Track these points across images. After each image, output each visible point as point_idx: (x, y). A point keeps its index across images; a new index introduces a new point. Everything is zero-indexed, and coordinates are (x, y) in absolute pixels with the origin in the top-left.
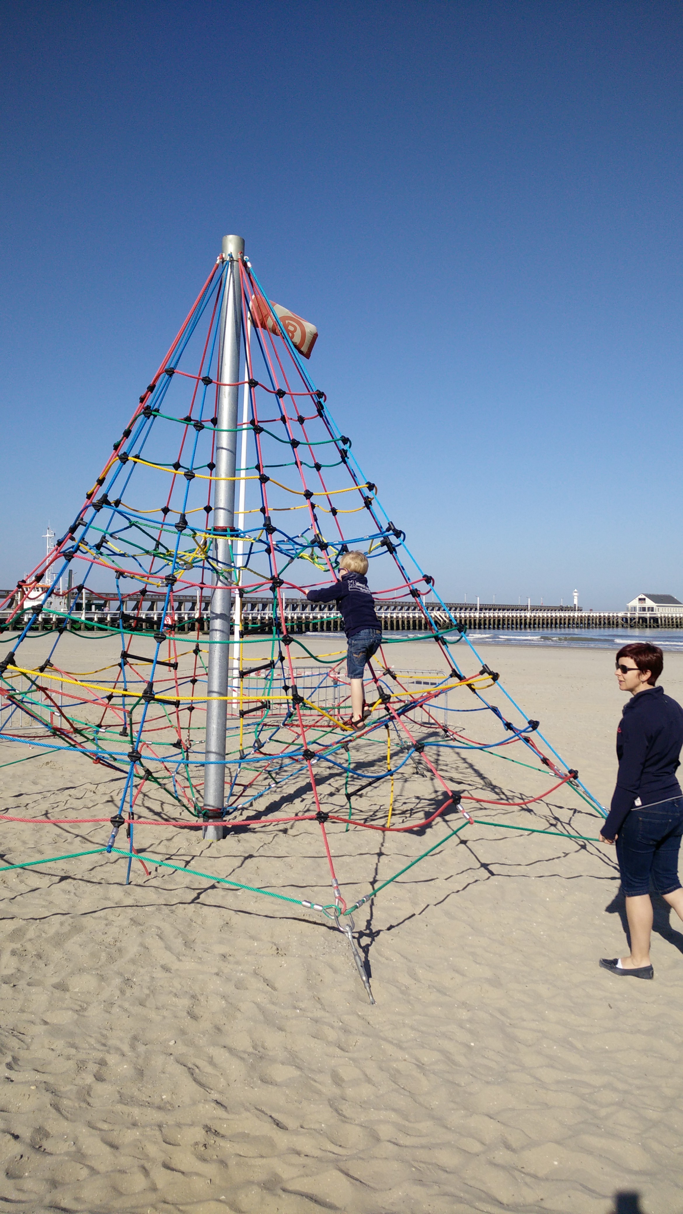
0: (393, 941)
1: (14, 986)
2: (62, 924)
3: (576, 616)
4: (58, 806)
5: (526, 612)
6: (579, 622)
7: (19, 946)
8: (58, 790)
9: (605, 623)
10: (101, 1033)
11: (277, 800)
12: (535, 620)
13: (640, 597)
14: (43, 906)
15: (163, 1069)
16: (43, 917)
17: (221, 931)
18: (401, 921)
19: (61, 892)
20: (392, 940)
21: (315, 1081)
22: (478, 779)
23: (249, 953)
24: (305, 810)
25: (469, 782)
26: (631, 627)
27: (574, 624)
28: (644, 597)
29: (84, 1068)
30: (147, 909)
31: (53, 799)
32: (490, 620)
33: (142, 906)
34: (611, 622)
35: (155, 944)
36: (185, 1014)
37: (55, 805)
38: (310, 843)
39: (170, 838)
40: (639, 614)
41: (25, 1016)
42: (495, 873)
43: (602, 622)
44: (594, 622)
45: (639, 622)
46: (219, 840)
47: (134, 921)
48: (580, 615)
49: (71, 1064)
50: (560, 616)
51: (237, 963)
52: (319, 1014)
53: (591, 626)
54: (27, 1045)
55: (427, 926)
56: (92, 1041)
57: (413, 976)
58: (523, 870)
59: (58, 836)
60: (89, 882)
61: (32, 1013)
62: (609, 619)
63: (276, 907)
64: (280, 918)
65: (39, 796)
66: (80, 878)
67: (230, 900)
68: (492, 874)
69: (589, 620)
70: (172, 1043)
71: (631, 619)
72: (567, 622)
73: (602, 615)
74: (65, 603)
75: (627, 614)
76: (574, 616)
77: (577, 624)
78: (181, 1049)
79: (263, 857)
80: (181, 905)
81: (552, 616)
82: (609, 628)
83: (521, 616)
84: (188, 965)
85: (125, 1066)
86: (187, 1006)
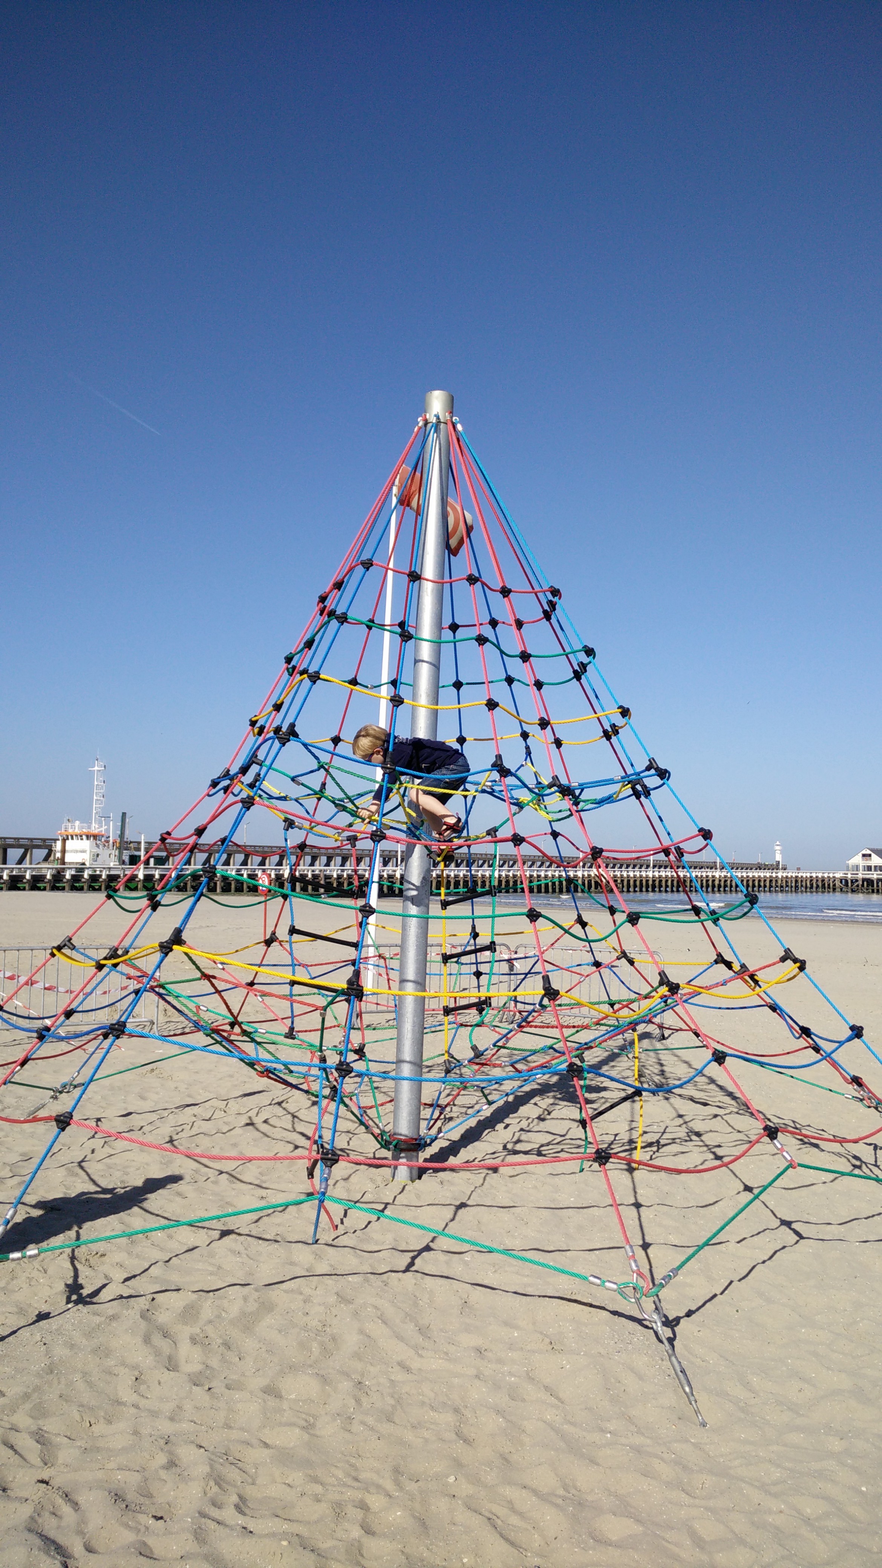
0: (701, 1333)
1: (210, 1389)
2: (245, 1299)
3: (780, 877)
4: (183, 1130)
5: (713, 870)
6: (784, 884)
7: (198, 1331)
8: (176, 1108)
9: (818, 886)
10: (348, 1462)
11: (473, 1126)
12: (726, 881)
13: (864, 852)
14: (211, 1274)
15: (452, 1518)
16: (215, 1288)
17: (461, 1313)
18: (700, 1304)
19: (229, 1253)
20: (699, 1331)
21: (667, 1541)
22: (728, 1100)
23: (511, 1347)
24: (514, 1140)
25: (718, 1104)
26: (853, 891)
27: (777, 886)
28: (869, 852)
29: (343, 1514)
30: (350, 1279)
31: (172, 1120)
32: (667, 881)
33: (343, 1275)
34: (826, 885)
35: (377, 1329)
36: (454, 1436)
37: (179, 1129)
38: (535, 1187)
39: (346, 1176)
40: (863, 874)
41: (235, 1435)
42: (804, 1236)
43: (815, 885)
44: (804, 884)
45: (863, 885)
46: (413, 1181)
47: (342, 1298)
48: (784, 875)
49: (323, 1508)
50: (759, 877)
51: (500, 1361)
52: (638, 1440)
53: (800, 890)
54: (252, 1477)
55: (737, 1311)
56: (340, 1474)
57: (747, 1385)
58: (835, 1231)
59: (196, 1171)
60: (260, 1238)
61: (242, 1429)
62: (823, 881)
63: (526, 1280)
64: (539, 1296)
65: (154, 1117)
66: (248, 1233)
67: (456, 1267)
68: (801, 1237)
69: (796, 881)
70: (451, 1479)
71: (852, 881)
72: (768, 884)
73: (814, 875)
74: (115, 856)
75: (847, 874)
76: (777, 877)
77: (782, 887)
78: (466, 1489)
79: (483, 1207)
80: (393, 1274)
81: (748, 877)
82: (823, 892)
83: (707, 876)
84: (433, 1363)
85: (399, 1513)
86: (452, 1424)
